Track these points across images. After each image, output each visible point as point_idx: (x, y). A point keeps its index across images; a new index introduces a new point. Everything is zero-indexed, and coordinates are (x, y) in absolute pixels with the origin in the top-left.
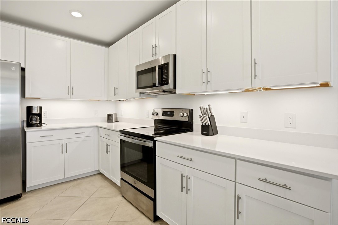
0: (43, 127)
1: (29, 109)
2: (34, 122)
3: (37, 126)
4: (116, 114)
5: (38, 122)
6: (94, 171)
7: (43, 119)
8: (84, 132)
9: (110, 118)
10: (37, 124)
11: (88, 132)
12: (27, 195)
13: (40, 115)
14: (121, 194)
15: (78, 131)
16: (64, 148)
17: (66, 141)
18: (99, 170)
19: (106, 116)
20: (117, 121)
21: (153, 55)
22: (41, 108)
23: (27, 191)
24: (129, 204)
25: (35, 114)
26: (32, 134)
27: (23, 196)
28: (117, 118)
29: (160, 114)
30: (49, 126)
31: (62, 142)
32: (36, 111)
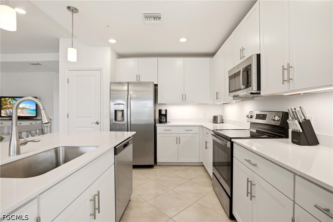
0: (168, 124)
1: (160, 111)
2: (163, 120)
3: (164, 123)
4: (222, 116)
5: (165, 120)
6: (199, 162)
7: (168, 118)
8: (191, 130)
9: (215, 119)
10: (164, 121)
11: (195, 130)
12: (157, 167)
13: (165, 115)
14: (213, 186)
15: (188, 128)
16: (178, 141)
17: (180, 135)
18: (203, 162)
19: (212, 118)
20: (223, 123)
21: (241, 58)
22: (166, 111)
23: (157, 164)
24: (216, 196)
25: (163, 115)
26: (160, 128)
27: (155, 167)
28: (222, 120)
29: (255, 116)
30: (172, 124)
31: (177, 135)
32: (163, 113)
